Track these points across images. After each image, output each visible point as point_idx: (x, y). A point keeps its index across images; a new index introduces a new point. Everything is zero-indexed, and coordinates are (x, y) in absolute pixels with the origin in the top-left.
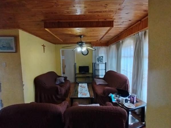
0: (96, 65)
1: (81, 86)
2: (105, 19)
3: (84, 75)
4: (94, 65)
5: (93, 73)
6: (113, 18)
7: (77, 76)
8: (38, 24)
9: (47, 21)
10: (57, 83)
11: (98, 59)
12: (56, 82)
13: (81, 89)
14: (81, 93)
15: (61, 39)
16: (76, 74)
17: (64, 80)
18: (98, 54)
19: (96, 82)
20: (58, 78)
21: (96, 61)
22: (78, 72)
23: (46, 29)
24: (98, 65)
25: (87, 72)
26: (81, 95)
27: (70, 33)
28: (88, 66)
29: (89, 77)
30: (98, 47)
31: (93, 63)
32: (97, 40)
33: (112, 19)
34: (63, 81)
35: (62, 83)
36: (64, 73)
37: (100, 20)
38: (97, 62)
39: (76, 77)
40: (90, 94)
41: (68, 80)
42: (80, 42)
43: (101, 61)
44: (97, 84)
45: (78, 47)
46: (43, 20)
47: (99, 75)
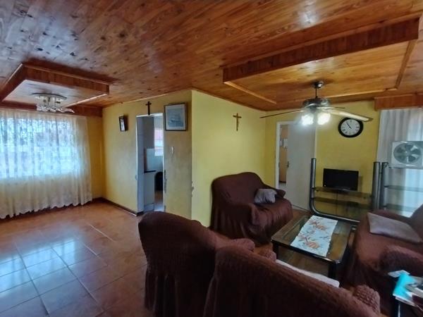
0: (387, 170)
1: (315, 223)
2: (381, 22)
3: (340, 197)
4: (380, 169)
5: (372, 196)
6: (413, 9)
7: (317, 194)
8: (217, 75)
9: (229, 66)
10: (257, 201)
11: (399, 150)
12: (256, 197)
13: (310, 228)
14: (306, 238)
15: (268, 98)
16: (312, 189)
17: (276, 196)
18: (403, 133)
19: (372, 224)
20: (262, 191)
21: (389, 157)
22: (319, 182)
23: (226, 83)
24: (401, 171)
25: (352, 189)
26: (301, 243)
27: (281, 81)
28: (357, 172)
29: (355, 205)
30: (406, 110)
31: (375, 163)
32: (387, 89)
33: (408, 13)
34: (273, 200)
35: (269, 203)
36: (282, 182)
37: (361, 30)
38: (395, 162)
39: (313, 197)
40: (330, 249)
41: (285, 200)
42: (311, 101)
43: (412, 159)
44: (372, 231)
45: (303, 114)
46: (221, 66)
47: (399, 208)
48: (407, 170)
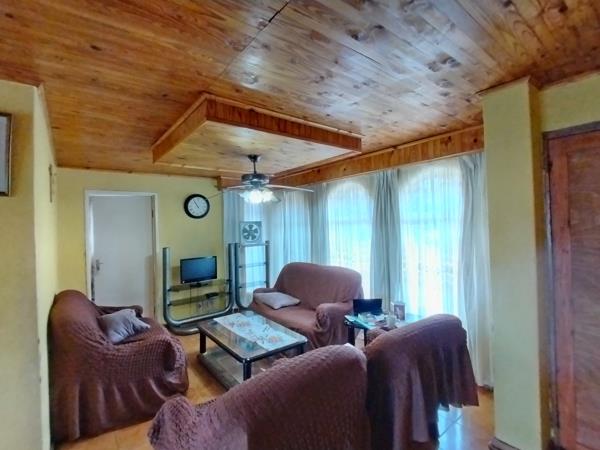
0: (239, 249)
4: (233, 252)
11: (245, 230)
13: (242, 330)
25: (212, 278)
26: (267, 343)
28: (216, 258)
31: (230, 245)
39: (168, 302)
43: (254, 238)
44: (277, 307)
48: (246, 248)
